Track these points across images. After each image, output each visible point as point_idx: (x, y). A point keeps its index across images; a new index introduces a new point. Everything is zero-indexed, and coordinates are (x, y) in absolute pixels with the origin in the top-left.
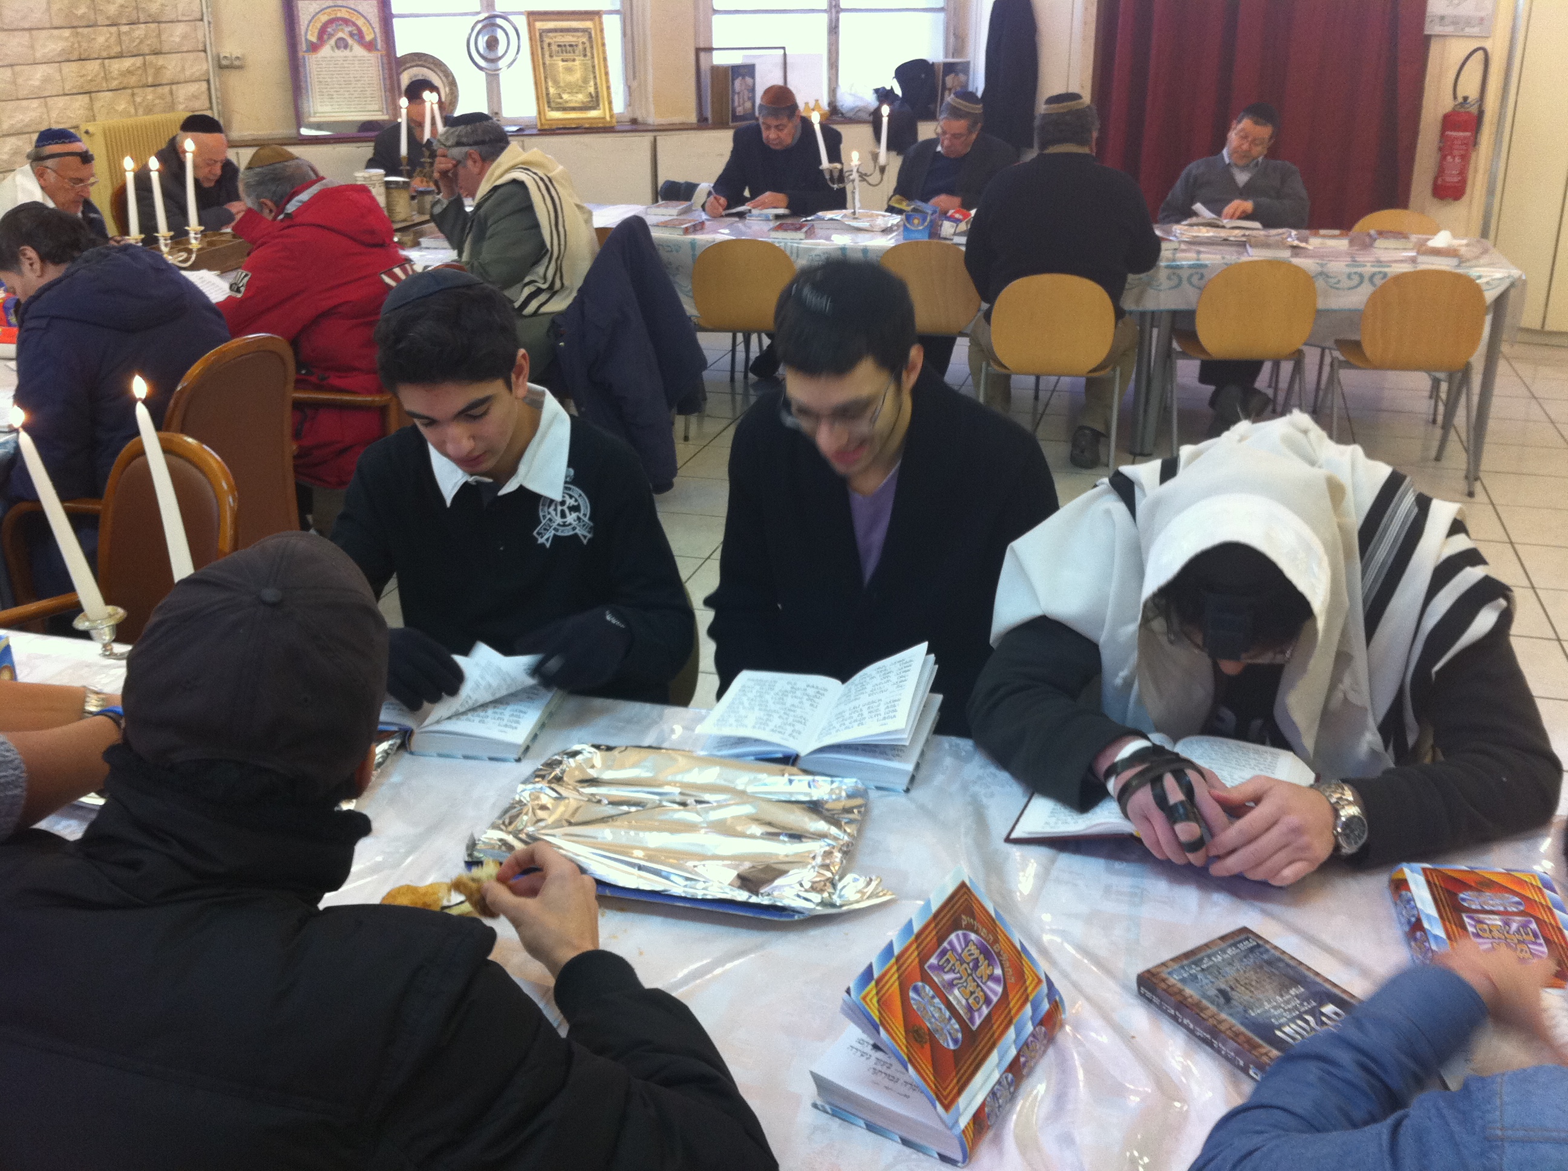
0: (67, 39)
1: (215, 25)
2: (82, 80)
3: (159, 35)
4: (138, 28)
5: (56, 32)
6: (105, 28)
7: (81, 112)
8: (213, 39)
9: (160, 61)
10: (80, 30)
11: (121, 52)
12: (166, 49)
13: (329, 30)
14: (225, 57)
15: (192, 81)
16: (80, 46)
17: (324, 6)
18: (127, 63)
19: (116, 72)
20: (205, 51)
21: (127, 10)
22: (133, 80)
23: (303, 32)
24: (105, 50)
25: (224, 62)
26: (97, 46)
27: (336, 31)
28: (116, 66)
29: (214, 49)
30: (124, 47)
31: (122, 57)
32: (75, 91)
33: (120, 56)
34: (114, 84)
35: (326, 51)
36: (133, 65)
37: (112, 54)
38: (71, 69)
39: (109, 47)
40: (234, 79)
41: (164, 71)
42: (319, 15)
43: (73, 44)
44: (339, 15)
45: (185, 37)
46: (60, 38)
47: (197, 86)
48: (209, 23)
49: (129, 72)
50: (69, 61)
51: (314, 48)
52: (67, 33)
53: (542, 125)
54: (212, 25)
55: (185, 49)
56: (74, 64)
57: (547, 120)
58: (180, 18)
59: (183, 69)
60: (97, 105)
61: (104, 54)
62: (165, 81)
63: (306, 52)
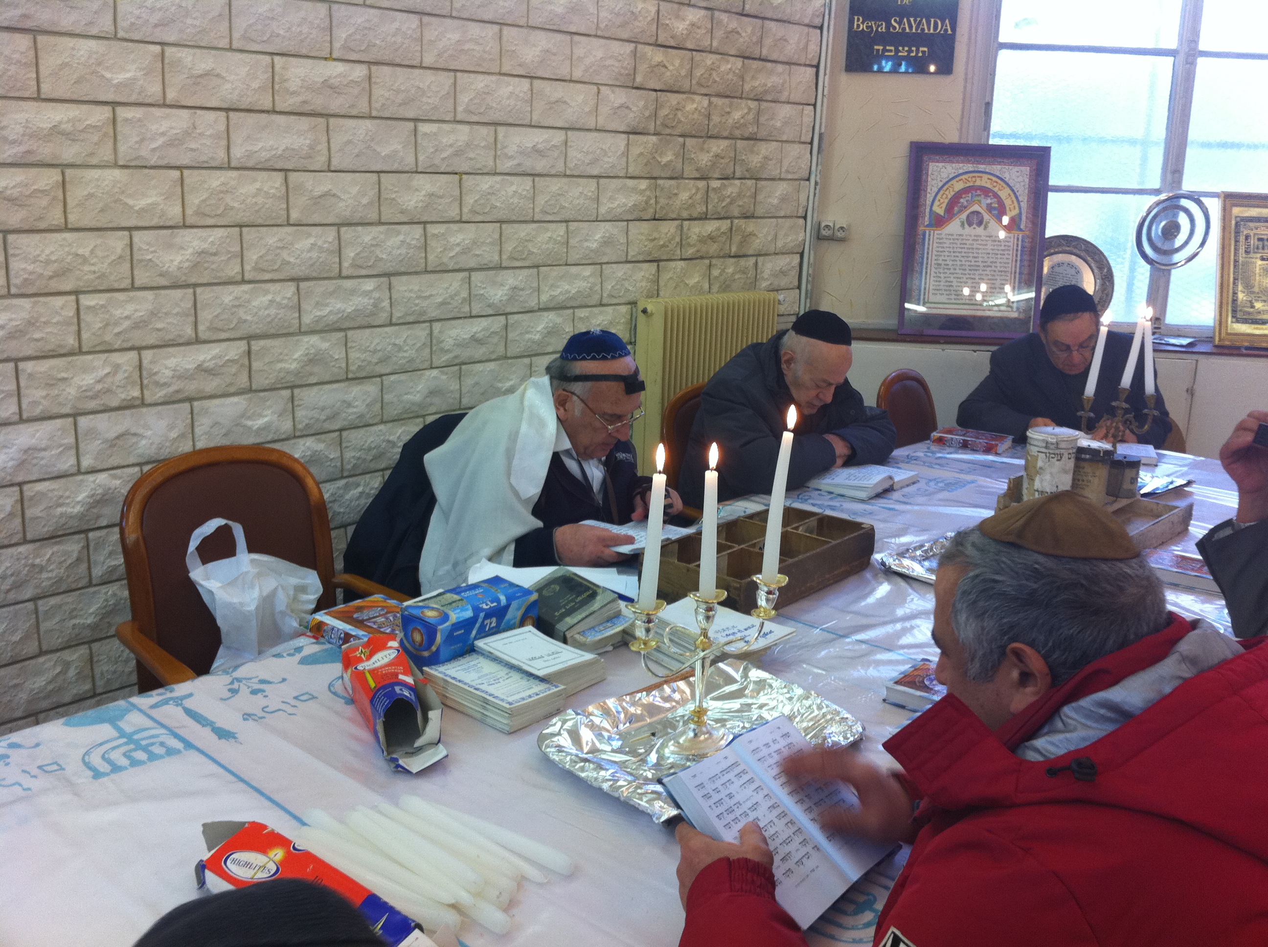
0: (642, 192)
1: (823, 187)
2: (651, 245)
3: (755, 195)
4: (731, 184)
5: (630, 183)
6: (692, 182)
7: (644, 284)
8: (816, 203)
9: (750, 226)
10: (660, 182)
11: (706, 213)
12: (760, 211)
13: (962, 200)
14: (827, 226)
15: (783, 254)
16: (656, 202)
17: (961, 171)
18: (711, 227)
19: (695, 237)
20: (805, 218)
21: (722, 161)
22: (713, 248)
23: (928, 203)
24: (687, 209)
25: (824, 233)
26: (678, 203)
27: (971, 203)
28: (696, 230)
29: (815, 215)
30: (710, 207)
31: (706, 219)
32: (641, 258)
33: (704, 217)
34: (690, 252)
35: (953, 227)
36: (718, 229)
37: (695, 215)
38: (640, 230)
39: (692, 206)
40: (833, 254)
41: (754, 238)
42: (954, 182)
43: (649, 198)
44: (978, 183)
45: (784, 199)
46: (634, 190)
47: (788, 260)
48: (816, 183)
49: (712, 238)
50: (640, 220)
51: (939, 222)
52: (643, 184)
53: (1220, 340)
54: (818, 188)
55: (782, 214)
56: (645, 224)
57: (1228, 334)
58: (783, 176)
59: (776, 237)
60: (665, 277)
61: (685, 214)
62: (751, 252)
63: (927, 226)
